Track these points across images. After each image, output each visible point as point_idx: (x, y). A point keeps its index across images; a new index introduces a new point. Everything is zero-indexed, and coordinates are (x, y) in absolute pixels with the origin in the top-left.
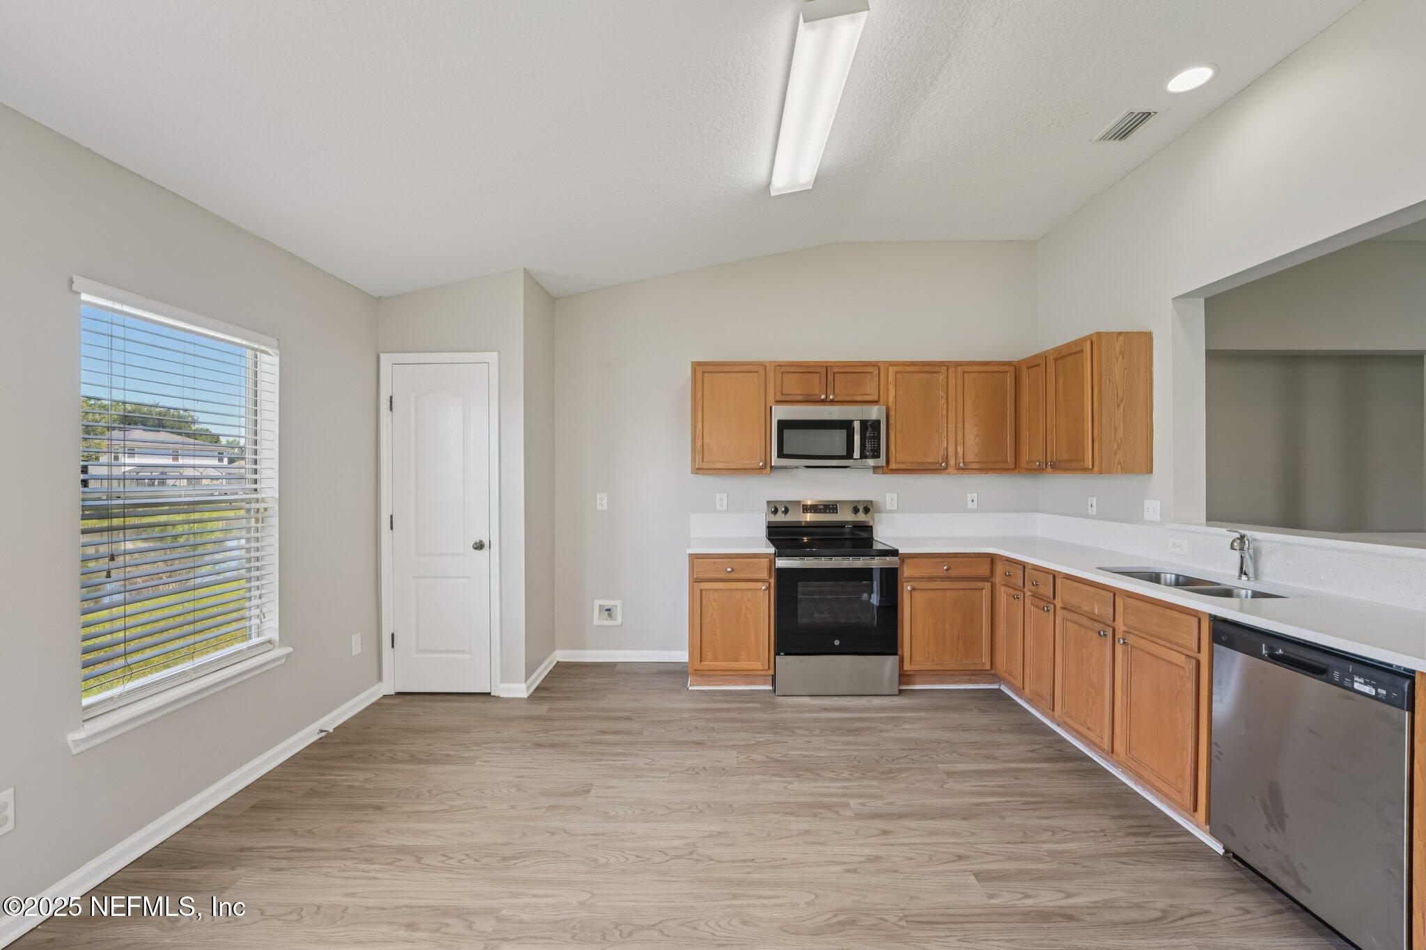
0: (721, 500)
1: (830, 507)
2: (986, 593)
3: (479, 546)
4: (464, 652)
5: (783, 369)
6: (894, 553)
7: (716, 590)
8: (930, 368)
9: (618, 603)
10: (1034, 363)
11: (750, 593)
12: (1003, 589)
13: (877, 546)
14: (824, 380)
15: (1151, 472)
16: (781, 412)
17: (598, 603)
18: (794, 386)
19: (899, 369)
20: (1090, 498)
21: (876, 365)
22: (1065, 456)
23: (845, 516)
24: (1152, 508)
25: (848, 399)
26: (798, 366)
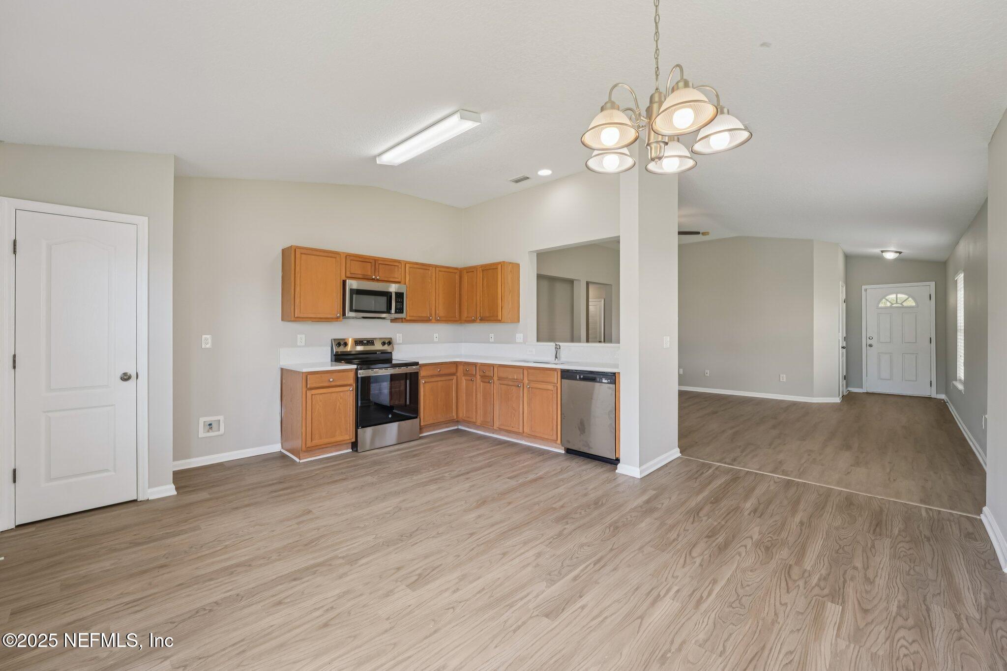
0: (301, 339)
1: (370, 342)
2: (454, 381)
3: (126, 377)
4: (107, 470)
5: (352, 258)
6: (417, 364)
7: (321, 394)
8: (425, 267)
9: (221, 418)
10: (471, 270)
11: (342, 394)
12: (463, 378)
13: (394, 362)
14: (373, 268)
15: (519, 321)
16: (353, 284)
17: (202, 420)
18: (357, 269)
19: (411, 265)
20: (491, 334)
21: (399, 262)
22: (487, 315)
23: (378, 346)
24: (519, 337)
25: (386, 279)
26: (359, 257)
